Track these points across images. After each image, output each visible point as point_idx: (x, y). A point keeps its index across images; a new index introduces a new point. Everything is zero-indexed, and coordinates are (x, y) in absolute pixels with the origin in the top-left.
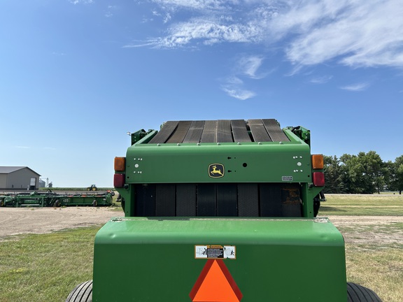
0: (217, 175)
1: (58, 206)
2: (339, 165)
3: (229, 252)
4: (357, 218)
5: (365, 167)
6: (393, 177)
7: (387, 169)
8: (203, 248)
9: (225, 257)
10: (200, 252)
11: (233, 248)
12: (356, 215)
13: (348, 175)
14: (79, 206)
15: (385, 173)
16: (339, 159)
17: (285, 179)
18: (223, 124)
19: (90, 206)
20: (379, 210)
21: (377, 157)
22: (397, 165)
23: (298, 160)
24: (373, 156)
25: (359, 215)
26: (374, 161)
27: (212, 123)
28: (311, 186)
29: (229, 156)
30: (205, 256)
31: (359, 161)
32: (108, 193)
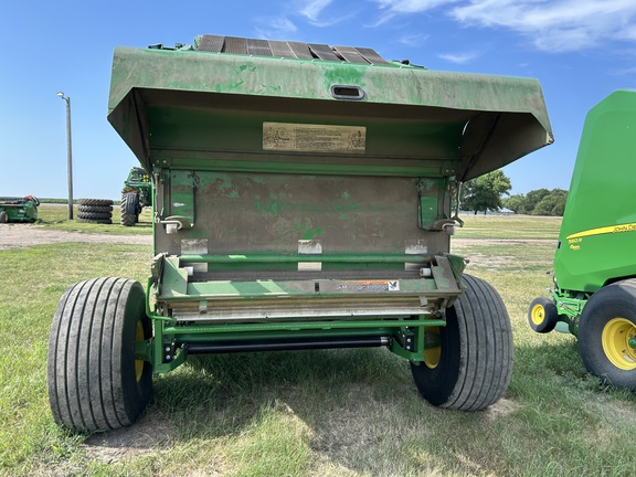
18: (297, 46)
32: (27, 200)
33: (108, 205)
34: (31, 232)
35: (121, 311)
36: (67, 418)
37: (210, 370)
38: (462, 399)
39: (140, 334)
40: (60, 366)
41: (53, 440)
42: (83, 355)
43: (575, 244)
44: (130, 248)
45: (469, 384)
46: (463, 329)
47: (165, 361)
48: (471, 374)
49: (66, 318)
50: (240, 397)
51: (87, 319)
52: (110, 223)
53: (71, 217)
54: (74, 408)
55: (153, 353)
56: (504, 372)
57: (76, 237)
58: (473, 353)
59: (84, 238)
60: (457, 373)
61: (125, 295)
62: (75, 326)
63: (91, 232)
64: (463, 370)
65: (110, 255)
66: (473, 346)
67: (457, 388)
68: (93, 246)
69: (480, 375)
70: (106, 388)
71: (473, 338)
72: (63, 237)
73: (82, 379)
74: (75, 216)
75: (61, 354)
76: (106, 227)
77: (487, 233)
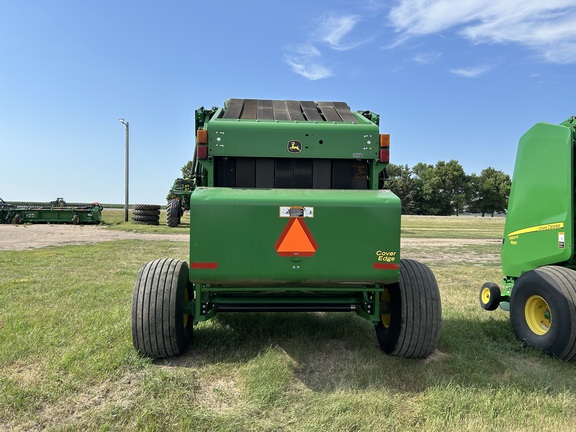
0: (295, 150)
1: (18, 223)
2: (411, 177)
3: (308, 212)
4: (425, 240)
5: (444, 181)
6: (476, 196)
7: (470, 184)
8: (287, 209)
9: (305, 216)
10: (284, 212)
11: (312, 209)
12: (425, 237)
13: (421, 190)
14: (51, 223)
15: (467, 190)
16: (411, 170)
17: (356, 155)
18: (292, 104)
19: (68, 223)
20: (453, 233)
21: (459, 169)
22: (483, 179)
23: (368, 139)
24: (455, 167)
25: (429, 237)
26: (455, 173)
27: (280, 104)
28: (378, 162)
29: (307, 133)
30: (288, 215)
31: (437, 173)
32: (94, 205)
33: (156, 209)
34: (98, 231)
35: (175, 279)
36: (141, 346)
37: (232, 327)
38: (405, 348)
39: (187, 297)
40: (139, 312)
41: (134, 358)
42: (152, 305)
43: (514, 240)
44: (174, 244)
45: (408, 337)
46: (404, 297)
47: (202, 314)
48: (409, 329)
49: (143, 283)
50: (251, 343)
51: (155, 283)
52: (158, 224)
53: (127, 220)
54: (147, 339)
55: (194, 309)
56: (434, 328)
57: (132, 235)
58: (410, 314)
59: (138, 236)
60: (400, 328)
61: (178, 269)
62: (148, 287)
63: (143, 232)
64: (404, 326)
65: (160, 250)
66: (410, 309)
67: (401, 339)
68: (146, 242)
69: (416, 330)
70: (166, 327)
71: (410, 304)
72: (123, 235)
73: (152, 321)
74: (129, 219)
75: (140, 304)
76: (155, 227)
77: (489, 234)
